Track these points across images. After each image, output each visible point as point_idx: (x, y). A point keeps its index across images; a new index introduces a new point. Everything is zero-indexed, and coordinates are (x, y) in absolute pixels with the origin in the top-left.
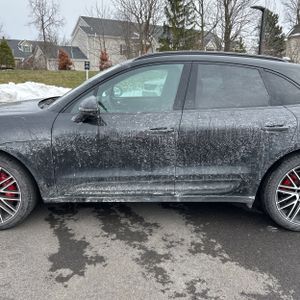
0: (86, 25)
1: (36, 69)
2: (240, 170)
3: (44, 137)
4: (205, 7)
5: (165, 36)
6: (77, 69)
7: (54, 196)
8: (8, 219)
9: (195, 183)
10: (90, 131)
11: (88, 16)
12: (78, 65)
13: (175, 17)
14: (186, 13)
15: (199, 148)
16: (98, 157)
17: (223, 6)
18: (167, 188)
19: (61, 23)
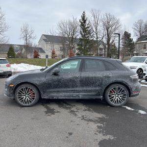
0: (45, 38)
1: (22, 57)
2: (98, 88)
3: (43, 79)
4: (98, 31)
5: (80, 43)
6: (42, 58)
7: (45, 97)
8: (31, 103)
9: (85, 92)
10: (56, 78)
11: (46, 34)
12: (42, 56)
13: (85, 35)
14: (89, 33)
15: (86, 82)
16: (58, 85)
17: (106, 30)
18: (77, 94)
19: (35, 38)
